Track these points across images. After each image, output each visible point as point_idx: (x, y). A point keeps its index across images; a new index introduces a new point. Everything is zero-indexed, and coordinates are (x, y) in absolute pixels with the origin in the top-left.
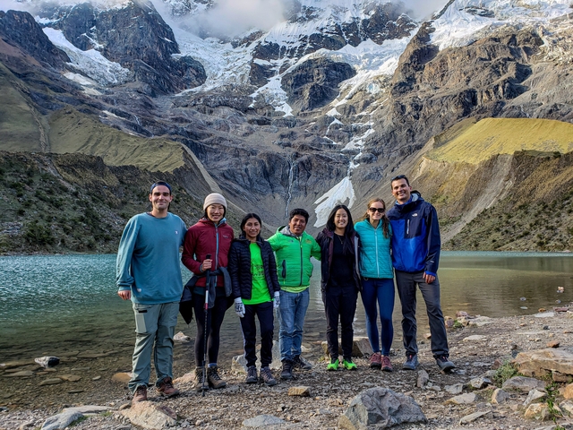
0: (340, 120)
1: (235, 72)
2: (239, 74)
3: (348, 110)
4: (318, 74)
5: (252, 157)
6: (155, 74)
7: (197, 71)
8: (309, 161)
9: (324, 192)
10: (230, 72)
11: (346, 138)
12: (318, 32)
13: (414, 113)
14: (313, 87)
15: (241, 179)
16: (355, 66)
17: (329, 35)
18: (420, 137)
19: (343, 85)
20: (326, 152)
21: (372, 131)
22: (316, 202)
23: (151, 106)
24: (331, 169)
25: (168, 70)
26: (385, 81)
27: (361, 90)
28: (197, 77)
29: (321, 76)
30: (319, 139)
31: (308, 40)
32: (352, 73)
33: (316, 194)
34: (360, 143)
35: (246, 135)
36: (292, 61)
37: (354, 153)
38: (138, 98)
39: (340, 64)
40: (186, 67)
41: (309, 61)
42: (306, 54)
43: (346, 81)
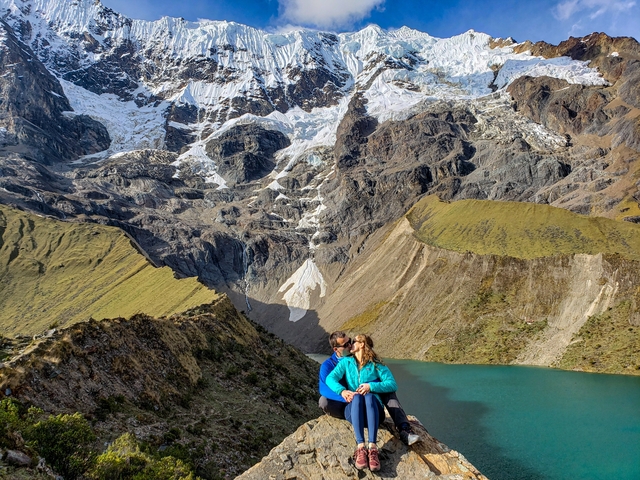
0: (285, 194)
1: (147, 136)
2: (153, 138)
3: (292, 184)
4: (250, 142)
5: (195, 240)
6: (46, 136)
7: (98, 133)
8: (264, 242)
9: (286, 278)
10: (141, 136)
11: (297, 215)
12: (241, 96)
13: (368, 189)
14: (247, 157)
15: (186, 267)
16: (289, 135)
17: (254, 99)
18: (378, 215)
19: (279, 155)
20: (279, 231)
21: (323, 207)
22: (281, 290)
23: (48, 176)
24: (290, 251)
25: (59, 130)
26: (325, 153)
27: (301, 162)
28: (98, 140)
29: (253, 144)
30: (268, 216)
31: (231, 104)
32: (286, 142)
33: (278, 280)
34: (313, 220)
35: (177, 211)
36: (214, 125)
37: (310, 231)
38: (31, 167)
39: (272, 132)
40: (84, 129)
41: (238, 129)
42: (230, 118)
43: (281, 151)
